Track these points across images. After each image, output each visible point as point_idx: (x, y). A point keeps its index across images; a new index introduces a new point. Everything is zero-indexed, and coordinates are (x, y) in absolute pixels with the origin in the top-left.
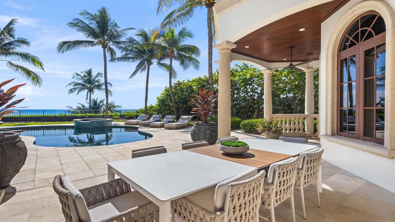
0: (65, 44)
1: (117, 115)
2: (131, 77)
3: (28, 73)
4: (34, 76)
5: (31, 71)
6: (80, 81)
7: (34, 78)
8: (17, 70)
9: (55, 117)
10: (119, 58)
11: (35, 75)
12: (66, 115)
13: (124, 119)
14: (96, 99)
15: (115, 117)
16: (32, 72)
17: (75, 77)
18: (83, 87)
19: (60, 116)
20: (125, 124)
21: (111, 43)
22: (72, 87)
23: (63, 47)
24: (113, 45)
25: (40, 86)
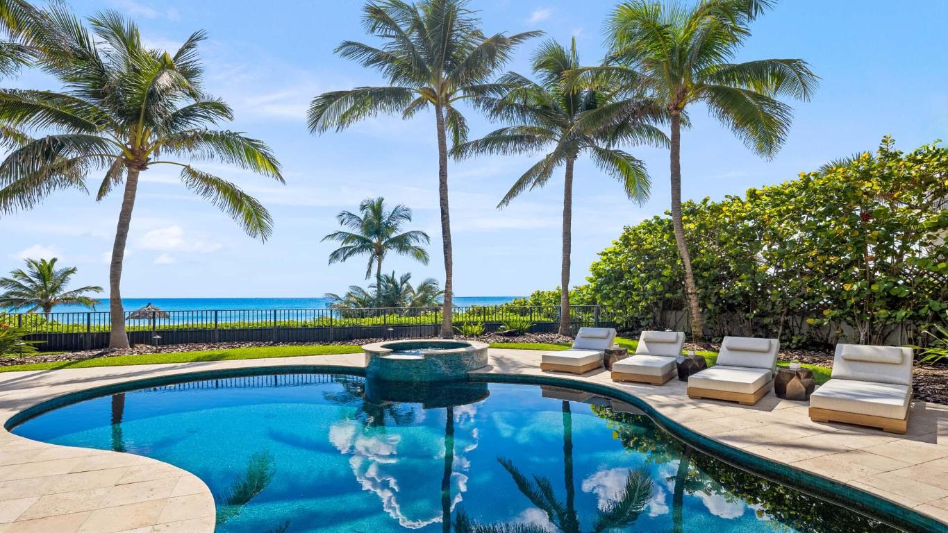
0: (331, 103)
1: (476, 324)
2: (503, 201)
3: (236, 199)
4: (252, 210)
5: (242, 194)
6: (357, 231)
7: (252, 215)
8: (207, 189)
9: (305, 328)
10: (477, 142)
11: (253, 207)
12: (334, 324)
13: (501, 335)
14: (390, 275)
15: (470, 328)
16: (245, 196)
17: (346, 221)
18: (365, 244)
19: (317, 324)
20: (544, 367)
21: (460, 93)
22: (337, 244)
23: (324, 110)
24: (464, 97)
25: (264, 238)
